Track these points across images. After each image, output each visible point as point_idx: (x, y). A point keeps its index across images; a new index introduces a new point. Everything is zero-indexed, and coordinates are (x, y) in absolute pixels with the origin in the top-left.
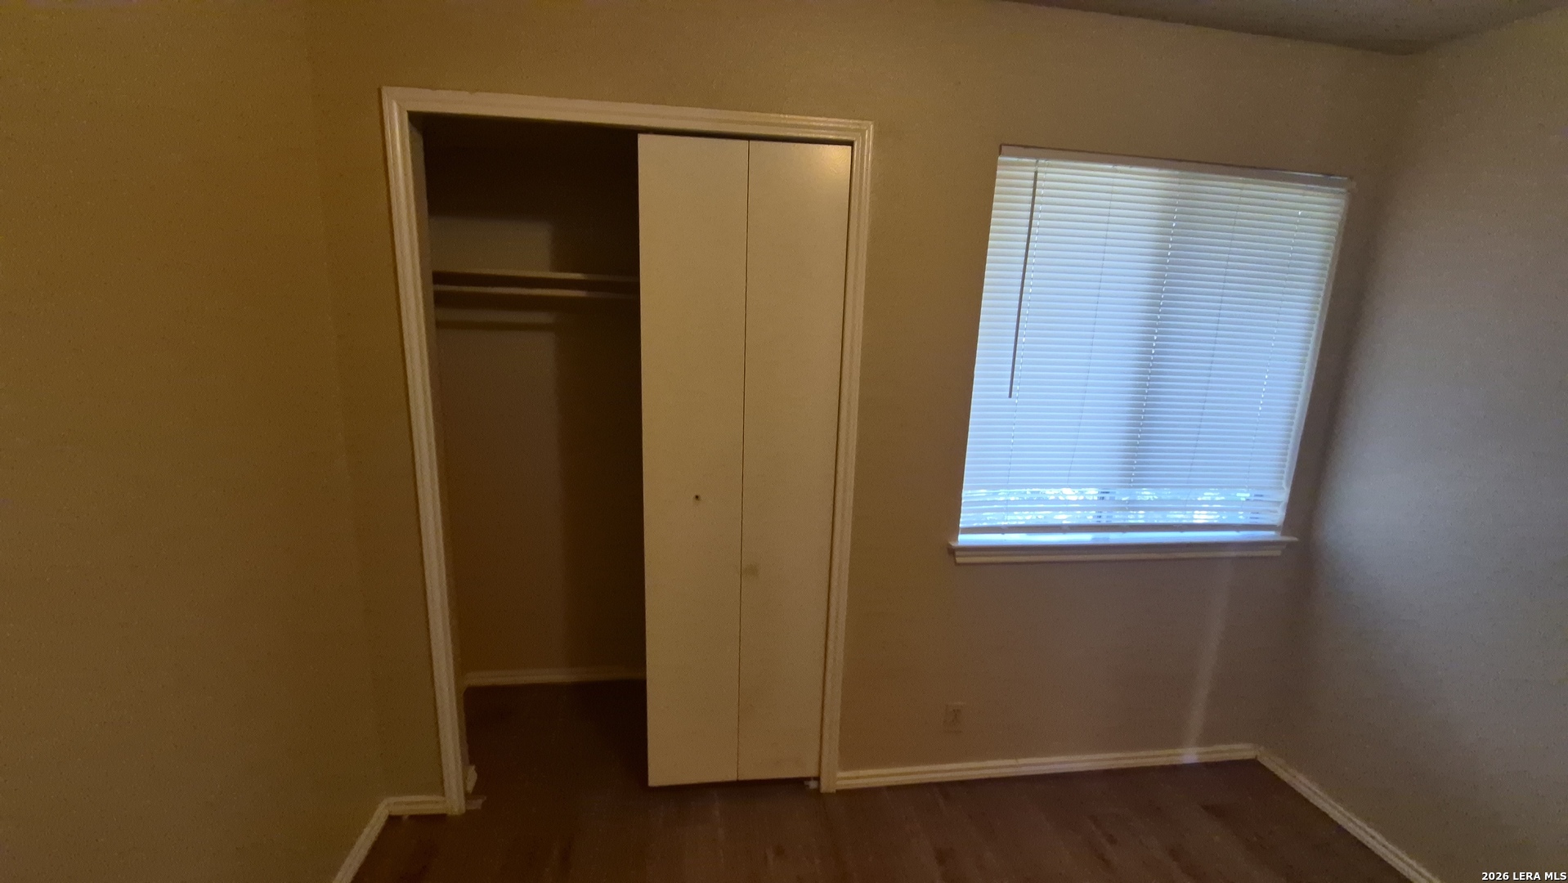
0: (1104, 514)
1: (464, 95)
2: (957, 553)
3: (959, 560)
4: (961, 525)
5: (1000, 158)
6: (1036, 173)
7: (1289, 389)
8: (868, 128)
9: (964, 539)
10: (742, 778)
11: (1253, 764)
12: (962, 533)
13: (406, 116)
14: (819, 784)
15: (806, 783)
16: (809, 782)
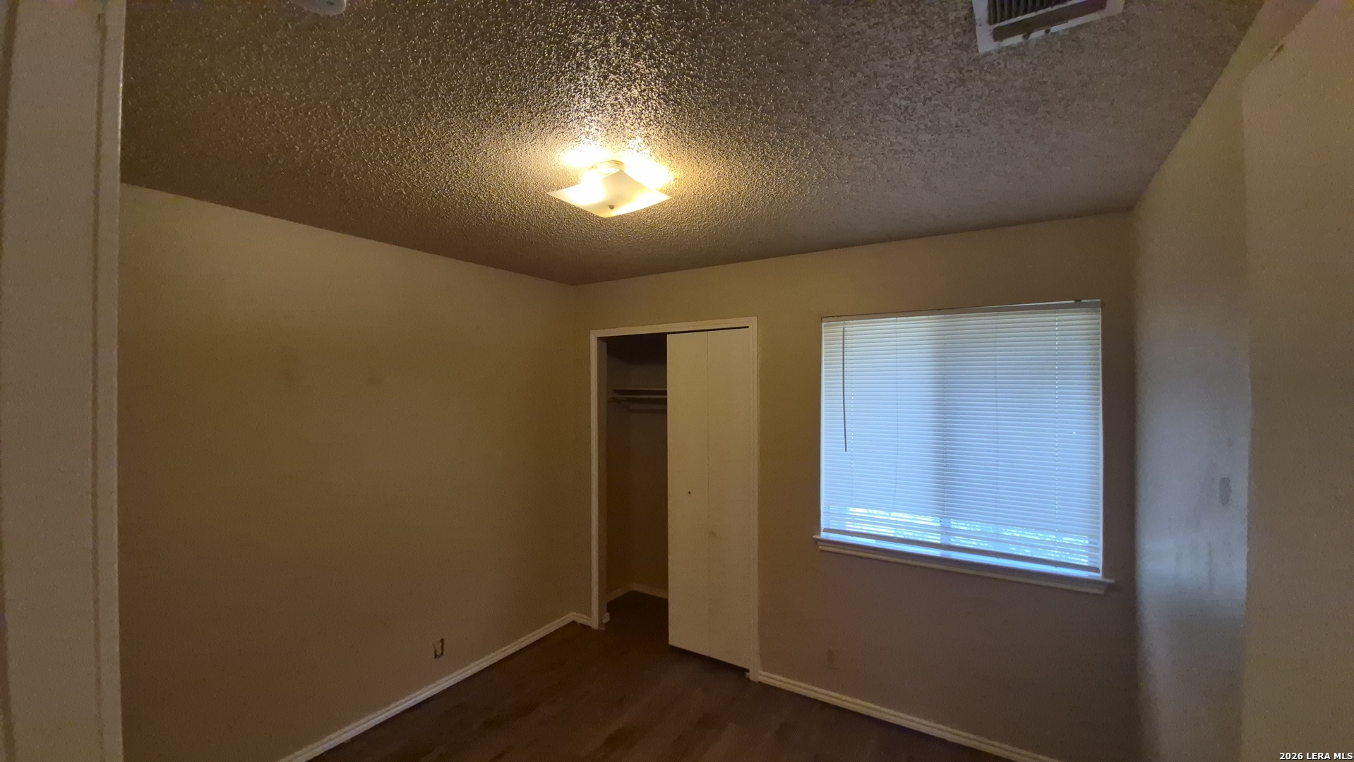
1: (613, 330)
2: (819, 543)
3: (820, 548)
4: (822, 527)
5: (824, 324)
6: (844, 328)
8: (754, 319)
9: (824, 535)
10: (711, 655)
12: (824, 532)
13: (597, 340)
14: (749, 674)
16: (746, 673)
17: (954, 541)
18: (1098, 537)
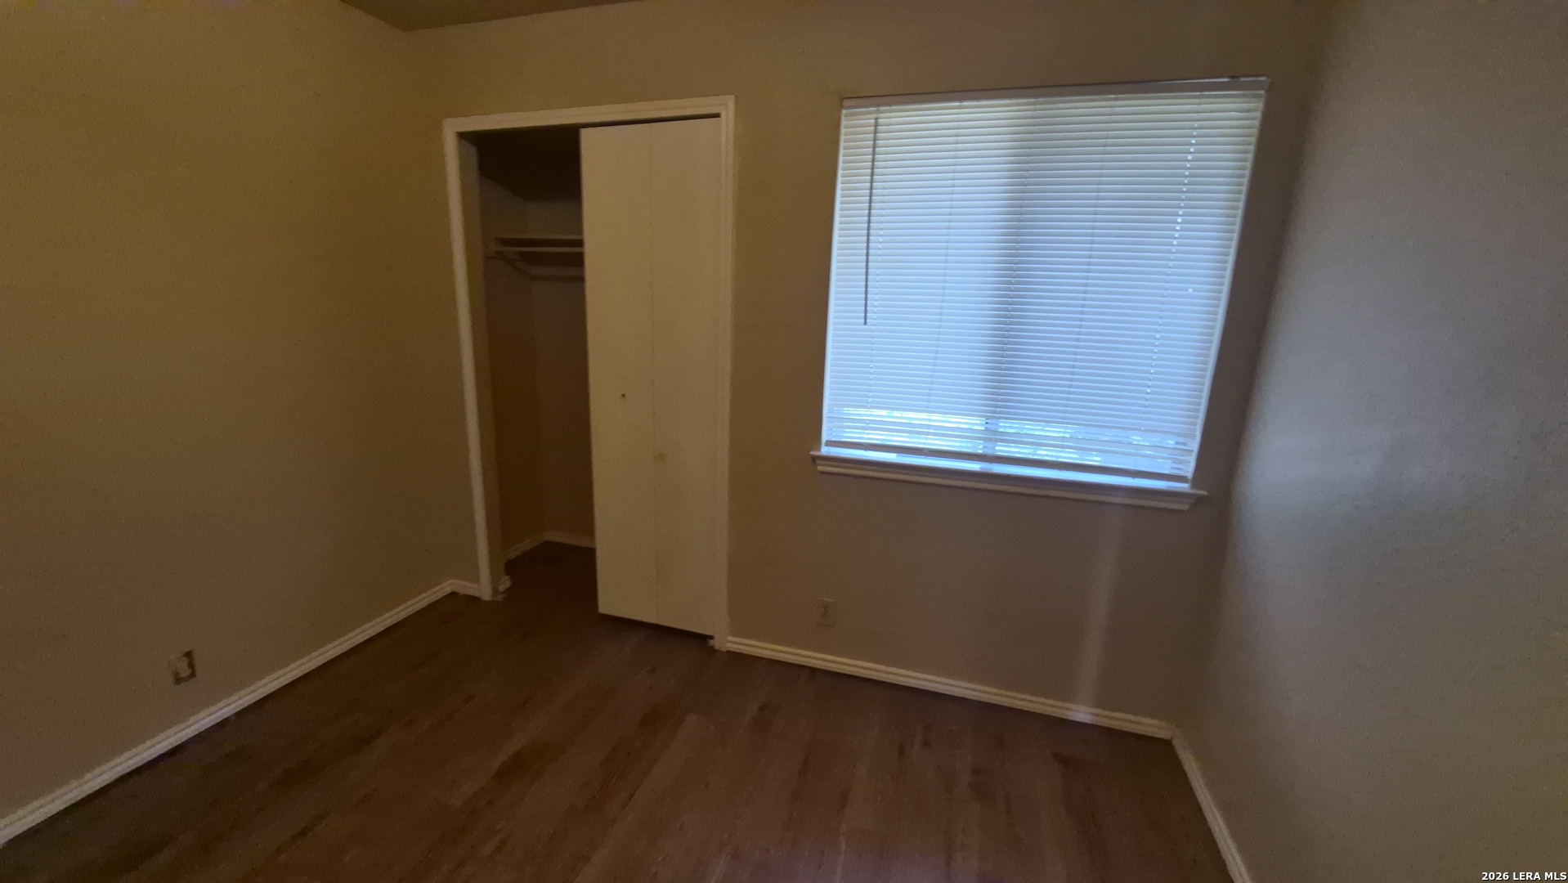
2: (818, 462)
3: (820, 468)
4: (823, 438)
5: (843, 109)
8: (731, 100)
9: (825, 450)
10: (660, 623)
12: (826, 445)
13: (456, 135)
14: (714, 644)
15: (705, 639)
16: (709, 640)
17: (1002, 450)
18: (1194, 437)
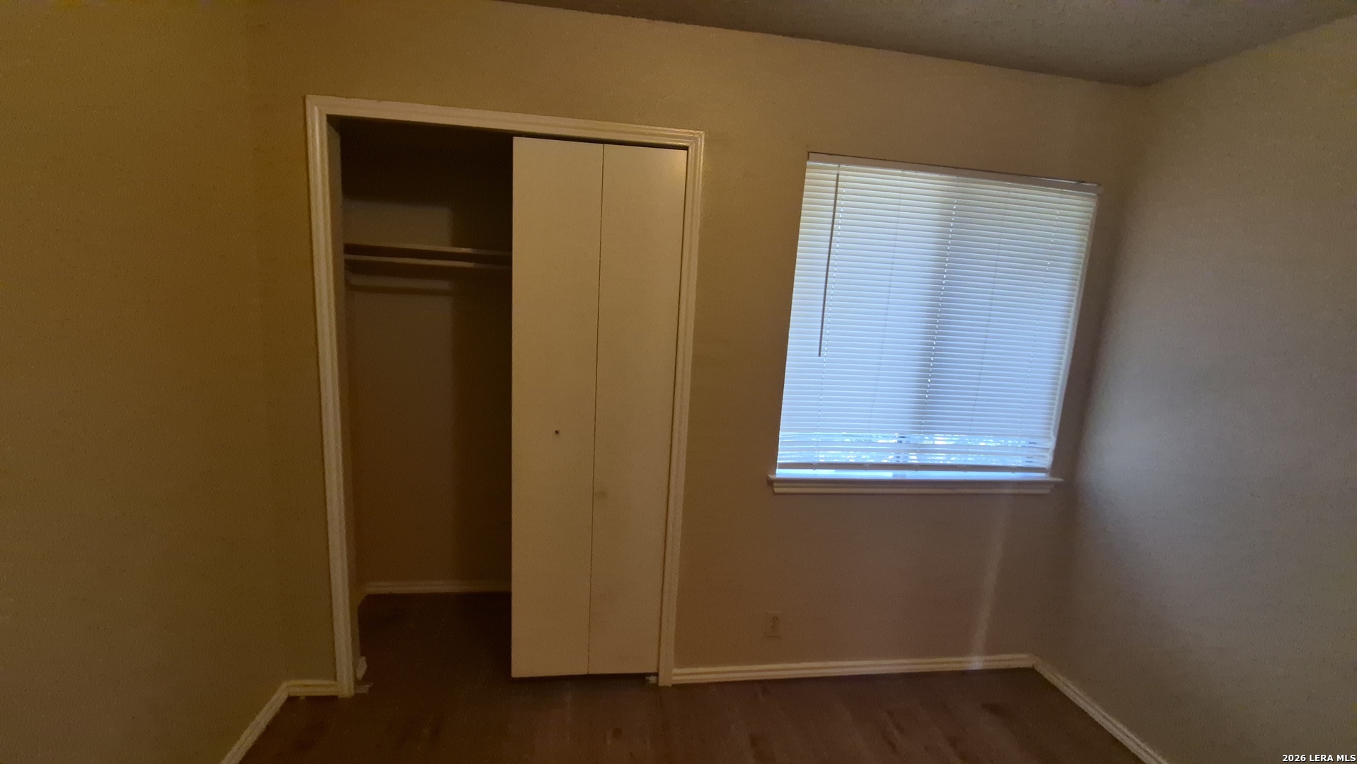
0: (902, 455)
1: (373, 103)
2: (775, 484)
3: (777, 490)
4: (778, 461)
5: (809, 163)
6: (838, 175)
7: (1054, 350)
8: (700, 135)
9: (781, 473)
10: (592, 672)
11: (1031, 671)
12: (780, 468)
13: (325, 119)
14: (657, 680)
15: (647, 678)
16: (649, 678)
18: (1050, 438)
